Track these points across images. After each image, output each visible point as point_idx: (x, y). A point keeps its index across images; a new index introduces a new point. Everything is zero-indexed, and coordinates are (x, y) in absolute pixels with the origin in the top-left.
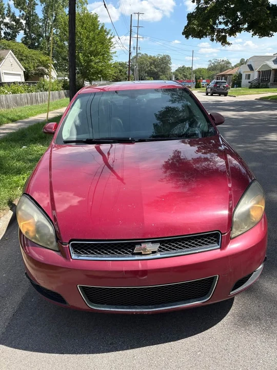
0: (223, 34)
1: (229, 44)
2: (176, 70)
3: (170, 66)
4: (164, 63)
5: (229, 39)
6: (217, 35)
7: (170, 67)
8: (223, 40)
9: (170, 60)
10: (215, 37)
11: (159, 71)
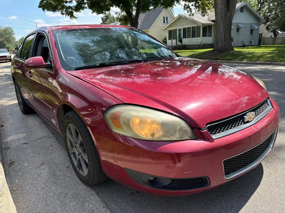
0: (70, 10)
1: (75, 18)
2: (20, 40)
3: (14, 36)
4: (7, 34)
5: (75, 14)
6: (65, 11)
7: (14, 38)
8: (71, 15)
9: (12, 31)
10: (64, 12)
11: (4, 40)
